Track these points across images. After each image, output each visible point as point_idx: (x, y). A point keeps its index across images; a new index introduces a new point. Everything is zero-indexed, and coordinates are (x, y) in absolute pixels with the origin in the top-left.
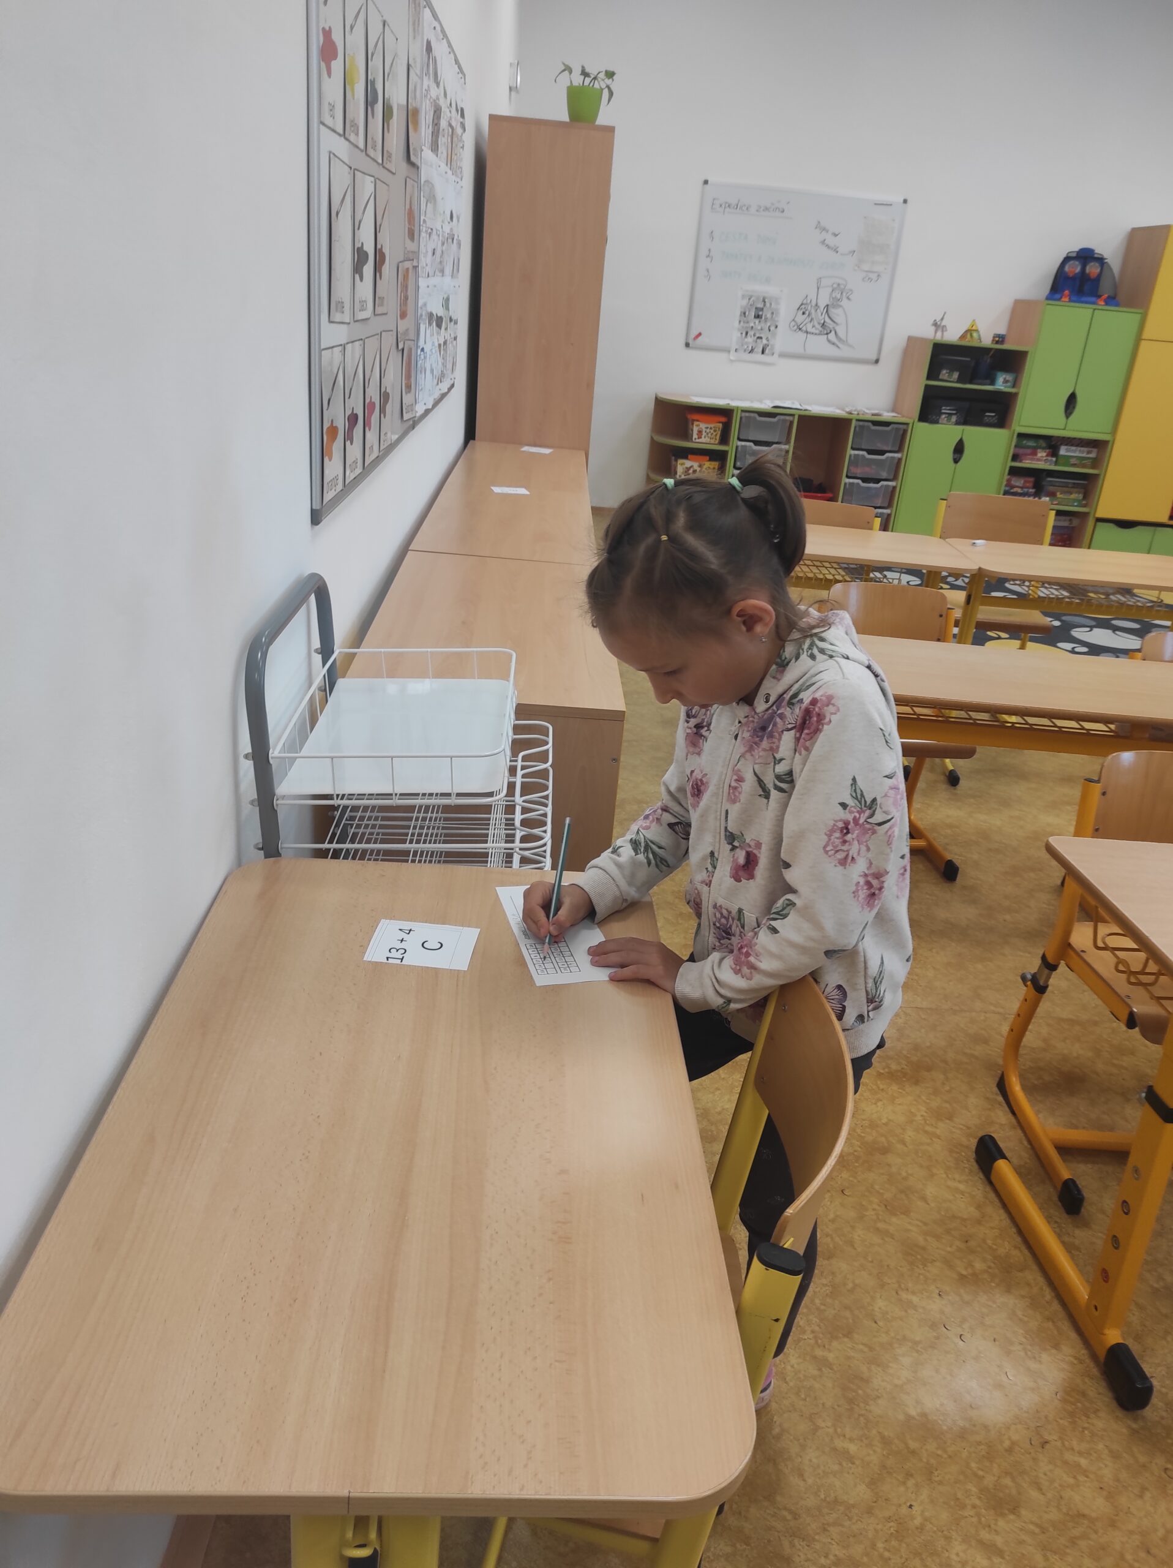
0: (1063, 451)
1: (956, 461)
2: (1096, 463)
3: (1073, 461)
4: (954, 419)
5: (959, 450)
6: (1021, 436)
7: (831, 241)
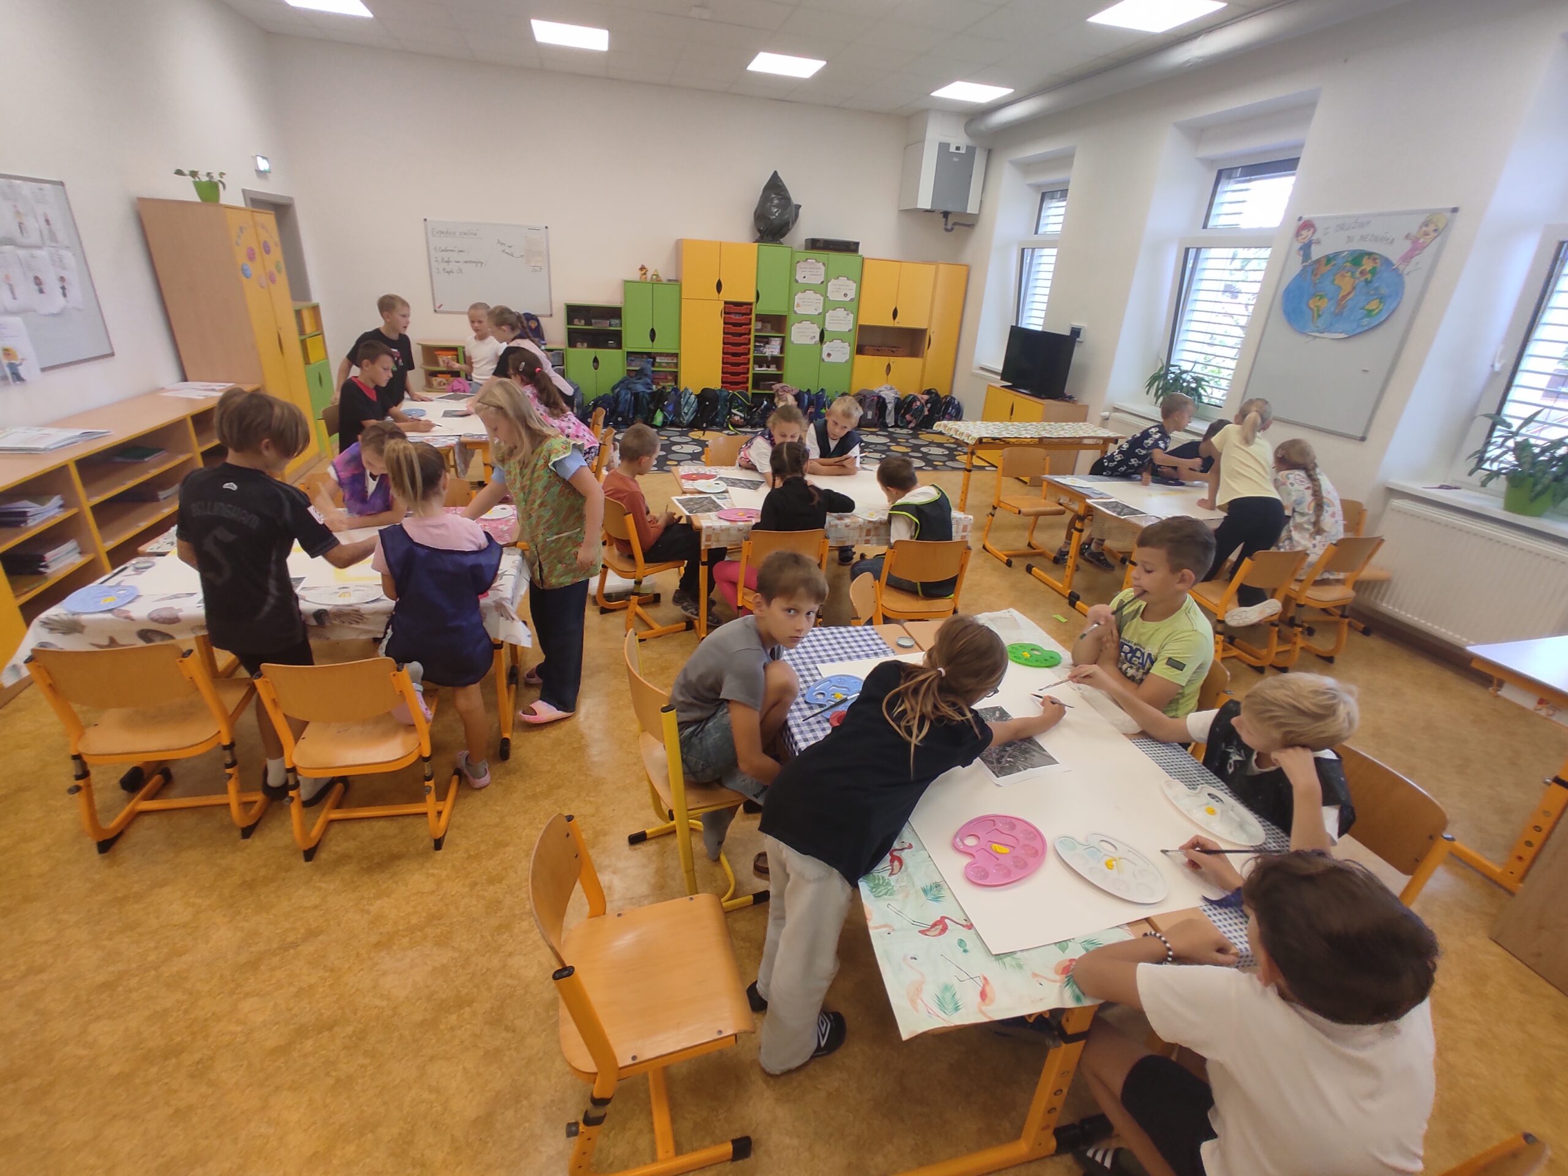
0: (658, 360)
1: (596, 367)
2: (676, 365)
3: (664, 365)
4: (586, 345)
5: (596, 360)
6: (629, 353)
7: (508, 250)
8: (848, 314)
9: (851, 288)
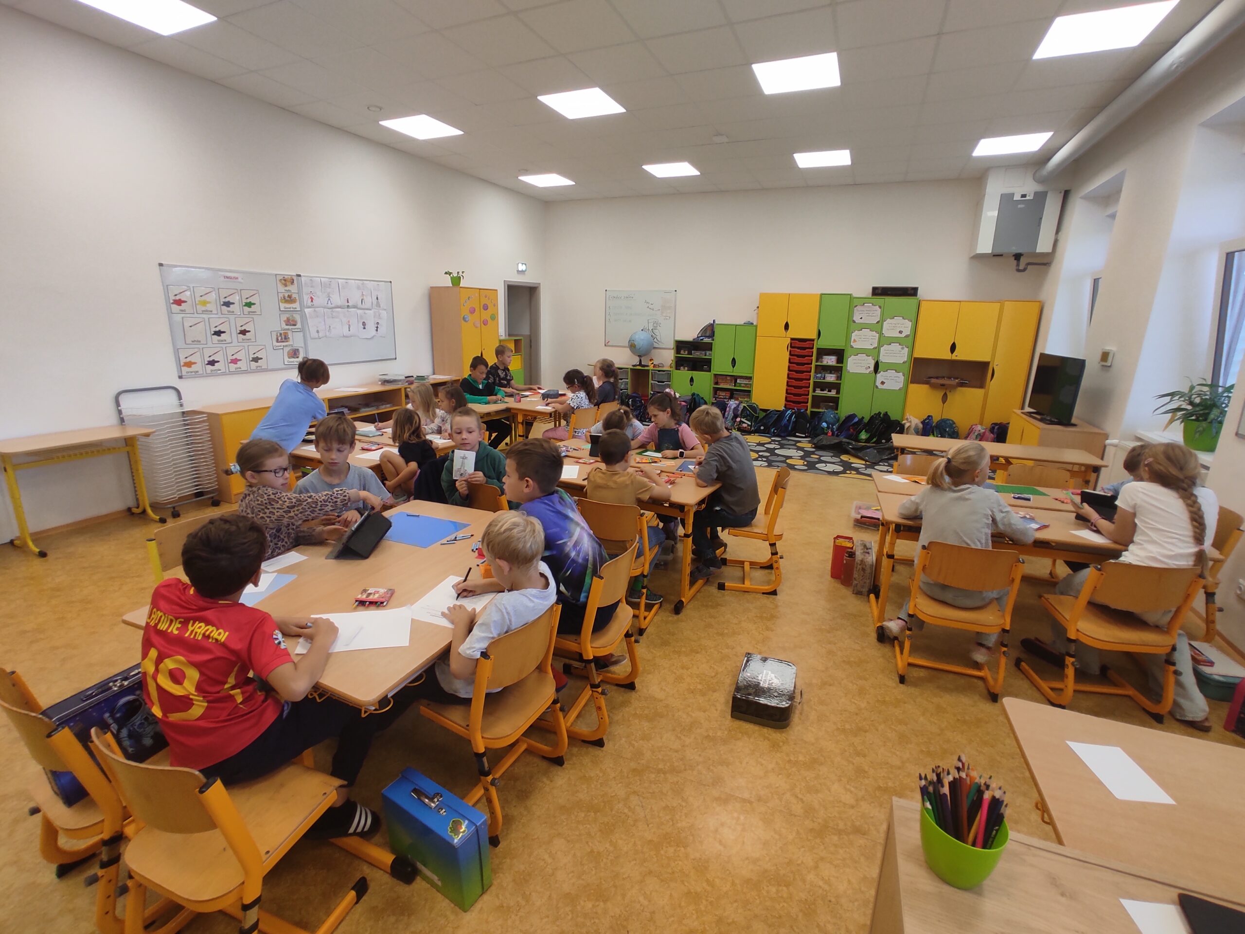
0: (737, 381)
1: (692, 385)
2: (751, 385)
3: (742, 385)
4: (686, 369)
5: (692, 380)
6: (716, 375)
7: (651, 306)
8: (903, 348)
9: (907, 327)
